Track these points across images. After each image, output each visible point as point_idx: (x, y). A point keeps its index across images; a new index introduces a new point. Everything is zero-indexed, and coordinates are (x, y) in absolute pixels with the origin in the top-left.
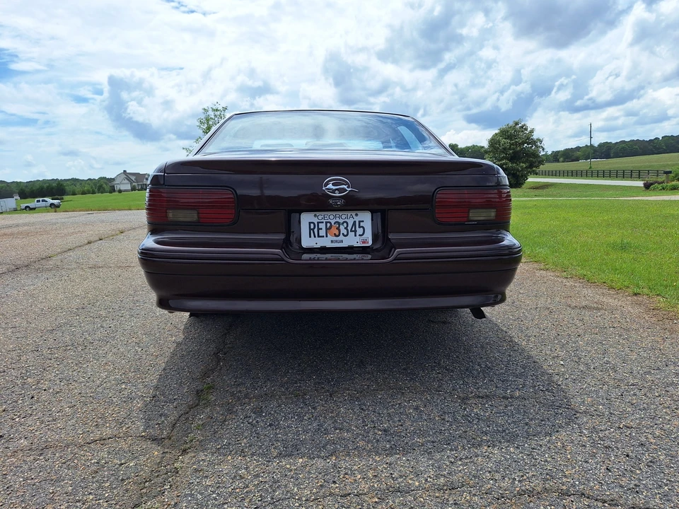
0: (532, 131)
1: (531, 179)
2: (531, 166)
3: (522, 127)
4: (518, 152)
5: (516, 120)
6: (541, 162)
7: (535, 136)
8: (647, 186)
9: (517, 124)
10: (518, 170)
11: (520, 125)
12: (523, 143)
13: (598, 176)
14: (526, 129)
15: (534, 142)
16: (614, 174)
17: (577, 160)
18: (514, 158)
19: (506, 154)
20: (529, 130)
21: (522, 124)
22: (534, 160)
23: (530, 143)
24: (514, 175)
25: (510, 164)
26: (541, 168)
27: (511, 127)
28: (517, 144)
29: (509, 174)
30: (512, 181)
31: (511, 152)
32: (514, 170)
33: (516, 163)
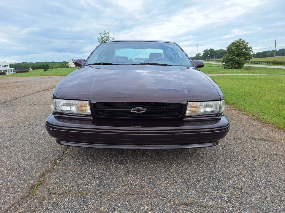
0: (247, 43)
1: (246, 65)
2: (246, 59)
3: (244, 41)
4: (240, 53)
5: (240, 38)
6: (251, 58)
7: (249, 46)
9: (240, 40)
10: (240, 61)
11: (242, 41)
12: (243, 49)
13: (277, 64)
14: (245, 42)
15: (248, 48)
17: (268, 57)
18: (238, 55)
19: (235, 54)
20: (246, 43)
21: (243, 40)
22: (247, 56)
23: (246, 49)
24: (238, 63)
25: (236, 58)
26: (251, 60)
27: (237, 41)
28: (240, 49)
29: (236, 63)
30: (237, 66)
31: (237, 52)
32: (238, 61)
33: (239, 58)
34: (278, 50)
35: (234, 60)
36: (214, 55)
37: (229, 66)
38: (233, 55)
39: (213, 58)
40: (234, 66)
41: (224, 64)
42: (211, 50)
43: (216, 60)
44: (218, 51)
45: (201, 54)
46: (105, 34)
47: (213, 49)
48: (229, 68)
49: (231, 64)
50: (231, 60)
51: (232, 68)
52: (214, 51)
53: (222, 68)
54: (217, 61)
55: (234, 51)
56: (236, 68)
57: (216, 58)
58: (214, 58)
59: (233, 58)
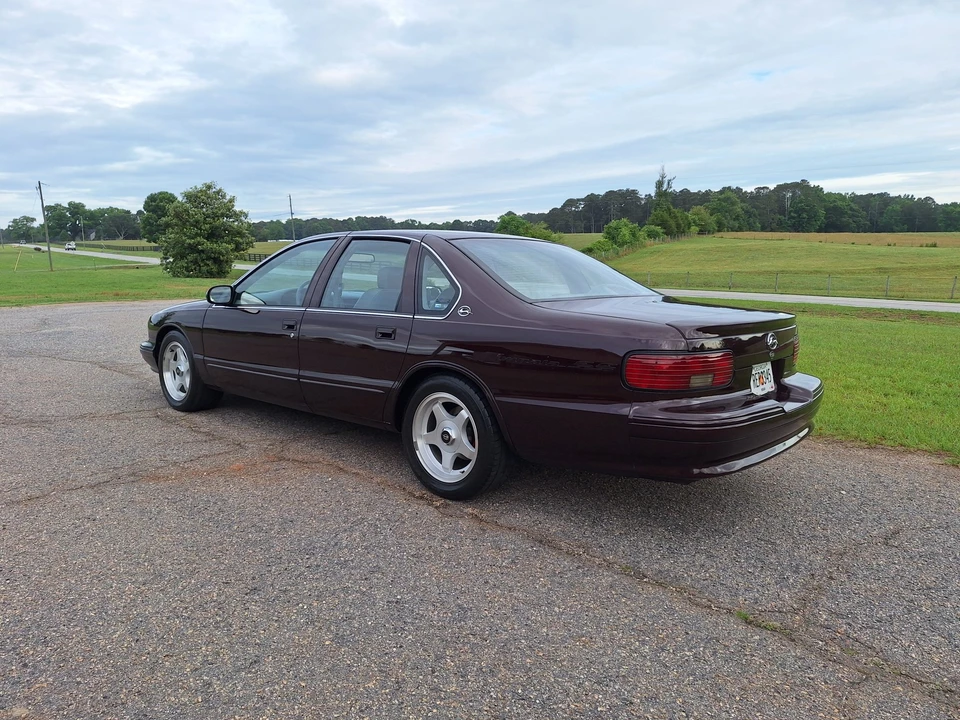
0: (232, 201)
1: (238, 266)
2: (238, 248)
3: (220, 190)
4: (217, 228)
5: (208, 182)
6: (250, 244)
7: (237, 208)
9: (209, 187)
10: (220, 253)
11: (214, 190)
12: (223, 215)
14: (224, 197)
15: (237, 216)
17: (265, 239)
18: (213, 235)
19: (201, 229)
20: (228, 197)
21: (218, 188)
22: (241, 241)
23: (231, 217)
24: (216, 261)
25: (208, 245)
26: (251, 251)
27: (201, 191)
28: (215, 216)
29: (209, 258)
30: (215, 269)
31: (208, 226)
32: (215, 253)
33: (216, 242)
34: (284, 222)
35: (203, 251)
36: (91, 227)
37: (187, 269)
38: (197, 235)
39: (87, 238)
40: (204, 269)
41: (167, 260)
42: (76, 209)
44: (102, 212)
45: (33, 220)
47: (83, 206)
48: (188, 277)
49: (195, 262)
50: (193, 248)
51: (200, 275)
52: (85, 212)
53: (166, 274)
54: (109, 247)
55: (197, 222)
56: (211, 274)
57: (98, 238)
58: (93, 236)
59: (199, 243)
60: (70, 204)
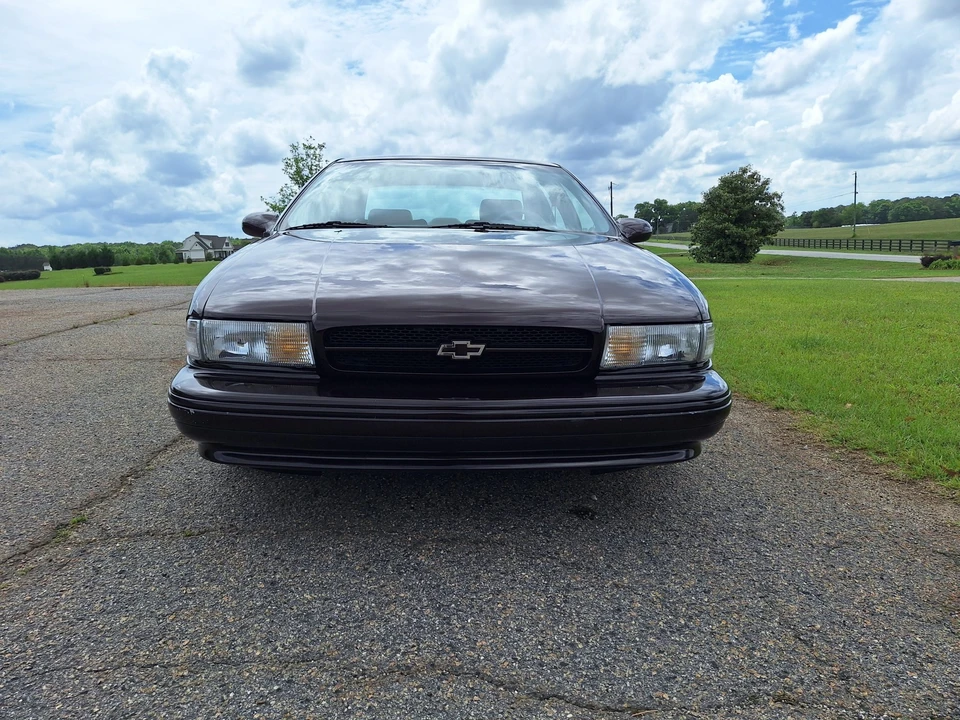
0: (766, 183)
1: (764, 251)
2: (764, 232)
3: (755, 174)
4: (745, 212)
5: (744, 166)
6: (779, 227)
7: (772, 189)
8: (927, 263)
9: (744, 171)
10: (745, 238)
11: (749, 174)
12: (753, 199)
13: (863, 248)
14: (758, 179)
15: (769, 198)
16: (886, 245)
17: (838, 225)
18: (740, 220)
19: (730, 214)
20: (762, 180)
21: (753, 171)
22: (768, 224)
23: (763, 200)
24: (740, 244)
25: (734, 229)
26: (779, 235)
27: (736, 176)
28: (745, 200)
29: (733, 243)
30: (737, 253)
31: (736, 211)
32: (739, 237)
33: (742, 227)
35: (728, 236)
36: (669, 221)
37: (712, 255)
38: (725, 220)
39: (665, 231)
40: (728, 254)
41: (694, 247)
42: (660, 205)
43: (677, 234)
44: (681, 206)
45: (626, 217)
46: (310, 148)
47: (666, 202)
48: (712, 262)
49: (720, 247)
50: (721, 234)
51: (722, 259)
52: (667, 207)
53: (692, 260)
54: (676, 239)
55: (727, 207)
56: (733, 260)
57: (674, 231)
58: (670, 227)
59: (726, 228)
60: (656, 201)
